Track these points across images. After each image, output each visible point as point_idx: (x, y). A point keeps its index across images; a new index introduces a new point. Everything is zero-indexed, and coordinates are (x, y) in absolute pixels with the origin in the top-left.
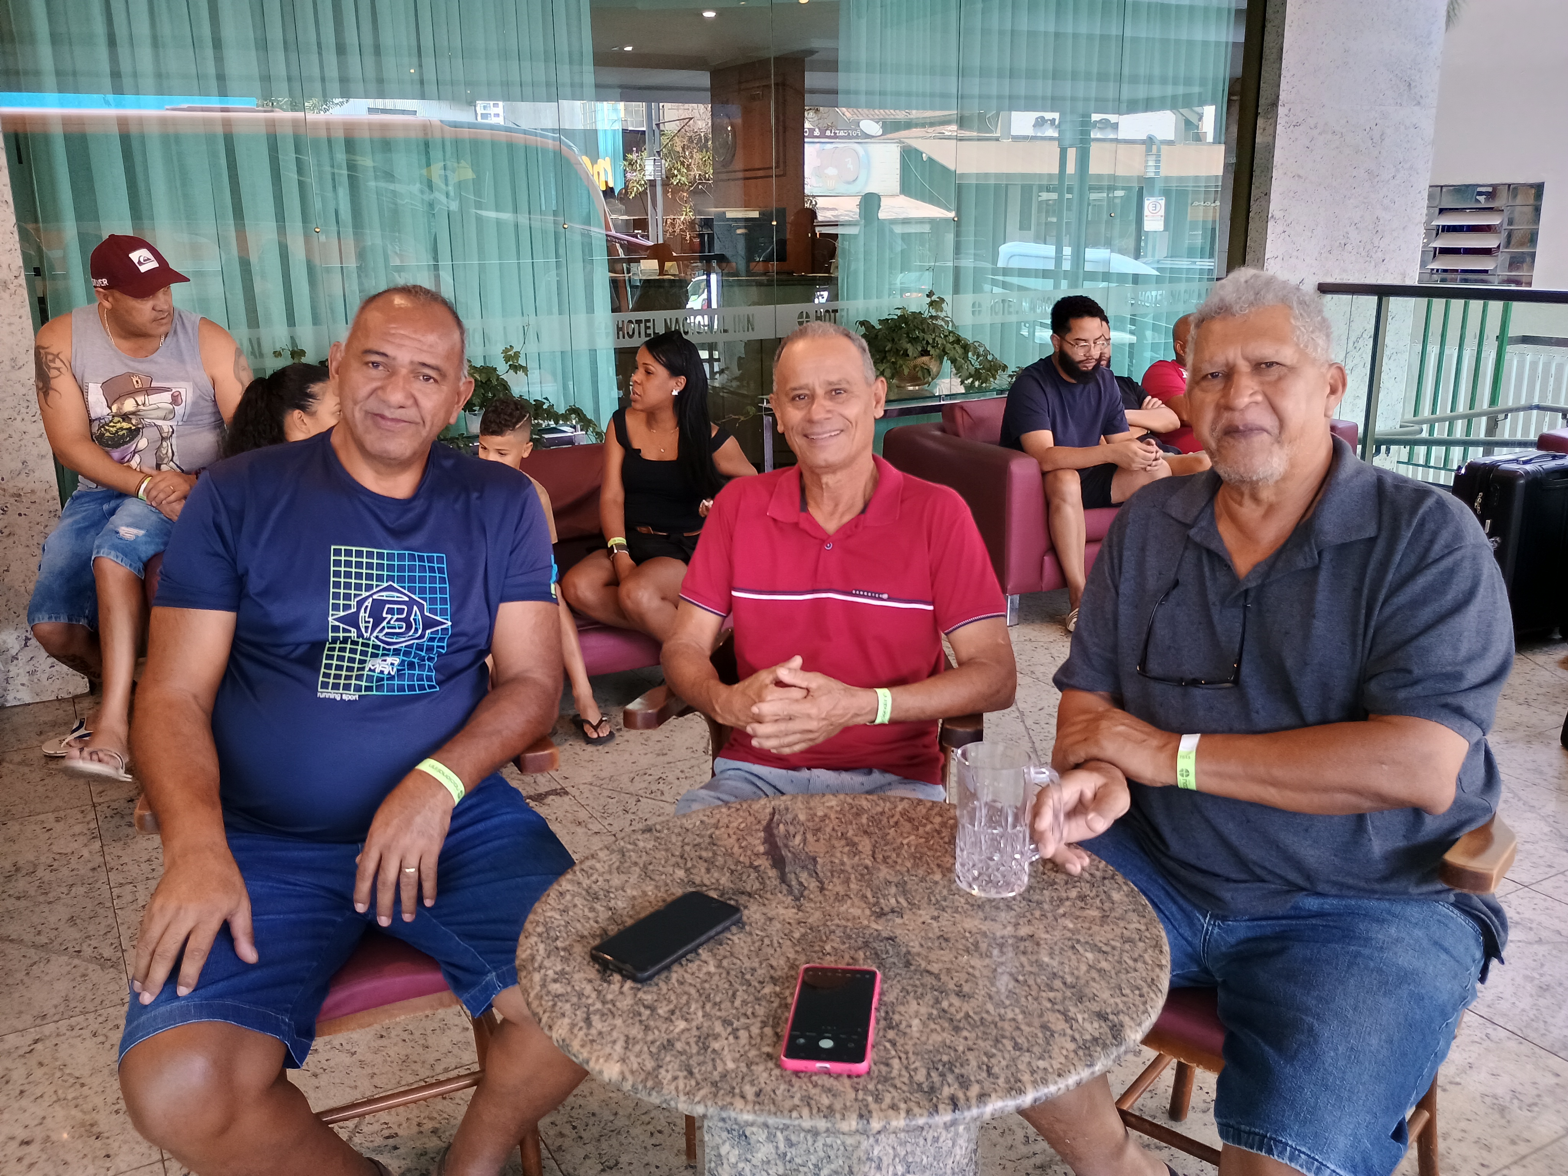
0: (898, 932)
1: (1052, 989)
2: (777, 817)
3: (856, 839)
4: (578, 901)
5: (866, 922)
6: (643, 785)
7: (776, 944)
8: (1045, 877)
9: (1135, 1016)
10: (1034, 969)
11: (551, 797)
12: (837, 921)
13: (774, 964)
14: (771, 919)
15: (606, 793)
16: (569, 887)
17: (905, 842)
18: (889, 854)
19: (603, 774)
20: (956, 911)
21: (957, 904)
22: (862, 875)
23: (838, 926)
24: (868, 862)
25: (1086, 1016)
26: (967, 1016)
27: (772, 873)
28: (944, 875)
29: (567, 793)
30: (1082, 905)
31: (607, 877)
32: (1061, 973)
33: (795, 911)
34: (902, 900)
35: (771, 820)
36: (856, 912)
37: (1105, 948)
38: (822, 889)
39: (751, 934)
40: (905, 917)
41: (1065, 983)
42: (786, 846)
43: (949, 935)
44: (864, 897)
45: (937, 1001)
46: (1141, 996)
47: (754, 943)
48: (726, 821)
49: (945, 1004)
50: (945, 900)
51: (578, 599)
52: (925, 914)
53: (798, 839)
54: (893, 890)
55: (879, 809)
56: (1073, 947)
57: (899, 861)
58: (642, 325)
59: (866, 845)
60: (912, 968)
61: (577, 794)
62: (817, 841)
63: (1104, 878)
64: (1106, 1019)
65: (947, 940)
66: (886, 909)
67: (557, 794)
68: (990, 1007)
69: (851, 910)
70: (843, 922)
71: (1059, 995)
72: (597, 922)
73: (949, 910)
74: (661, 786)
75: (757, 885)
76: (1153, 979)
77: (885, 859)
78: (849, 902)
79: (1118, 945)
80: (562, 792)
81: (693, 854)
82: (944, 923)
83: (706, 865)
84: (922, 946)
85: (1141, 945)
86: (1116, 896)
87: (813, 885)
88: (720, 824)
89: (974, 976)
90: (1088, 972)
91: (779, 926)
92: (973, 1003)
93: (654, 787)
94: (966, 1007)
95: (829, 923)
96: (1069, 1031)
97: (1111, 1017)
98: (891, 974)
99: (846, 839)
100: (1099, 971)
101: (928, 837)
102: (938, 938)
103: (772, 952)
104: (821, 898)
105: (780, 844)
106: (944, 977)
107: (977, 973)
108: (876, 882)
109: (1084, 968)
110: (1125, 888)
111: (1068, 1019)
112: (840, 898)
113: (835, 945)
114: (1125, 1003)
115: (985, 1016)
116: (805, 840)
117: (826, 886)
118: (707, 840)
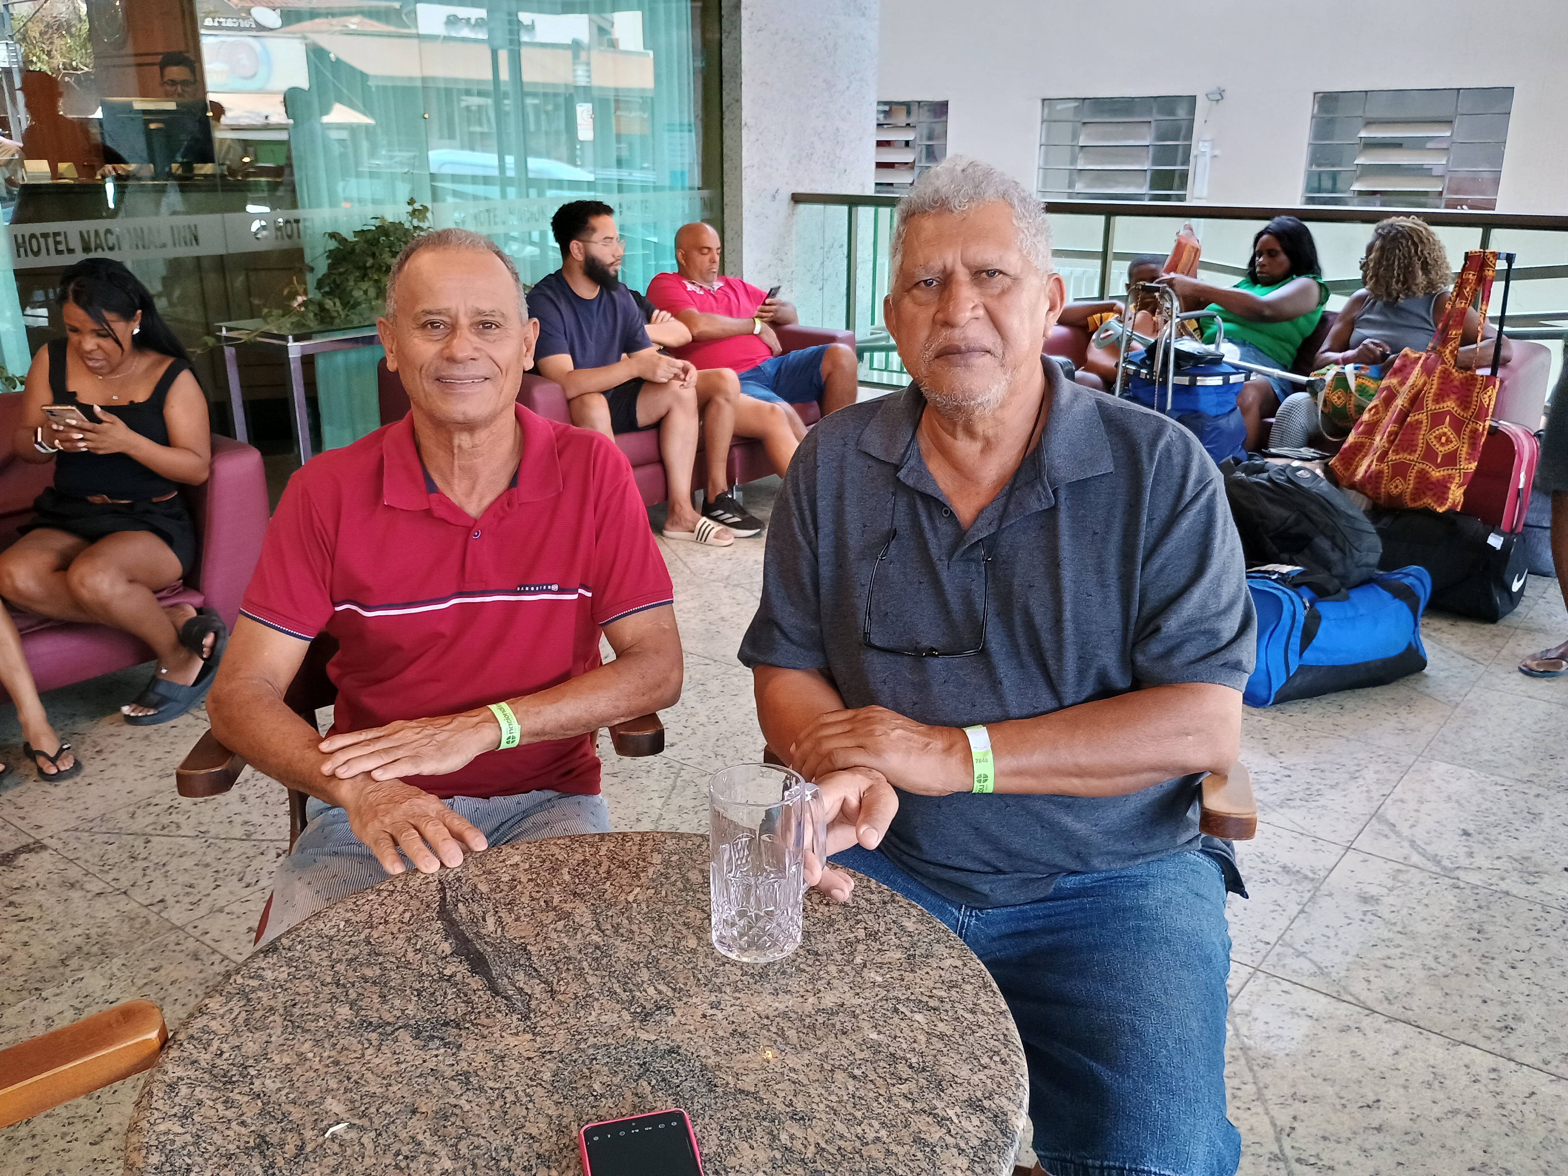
0: (678, 1037)
1: (901, 1080)
2: (449, 893)
3: (567, 907)
4: (201, 1093)
5: (630, 1033)
6: (151, 819)
7: (525, 1100)
8: (818, 915)
9: (1010, 1094)
10: (866, 1054)
11: (23, 856)
12: (591, 1041)
13: (535, 1132)
14: (502, 1058)
15: (100, 838)
16: (180, 1072)
17: (631, 898)
18: (616, 920)
19: (91, 814)
20: (737, 989)
21: (733, 978)
22: (596, 959)
23: (595, 1046)
24: (596, 938)
25: (957, 1109)
26: (820, 1150)
27: (476, 982)
28: (699, 939)
29: (44, 847)
30: (877, 946)
31: (234, 1041)
32: (901, 1054)
33: (529, 1036)
34: (663, 988)
35: (443, 899)
36: (610, 1018)
37: (933, 1003)
38: (553, 993)
39: (481, 1089)
40: (679, 1013)
41: (911, 1066)
42: (477, 934)
43: (744, 1028)
44: (612, 993)
45: (774, 1138)
46: (1004, 1063)
47: (492, 1103)
48: (380, 912)
49: (784, 1137)
50: (716, 975)
51: (16, 591)
52: (701, 1001)
53: (491, 921)
54: (645, 974)
55: (579, 857)
56: (896, 1010)
57: (635, 928)
58: (51, 241)
59: (582, 913)
60: (720, 1090)
61: (60, 846)
62: (517, 919)
63: (885, 903)
64: (983, 1110)
65: (743, 1035)
66: (649, 1006)
67: (30, 851)
68: (840, 1127)
69: (603, 1018)
70: (601, 1040)
71: (912, 1085)
72: (243, 1124)
73: (728, 990)
74: (174, 817)
75: (462, 1008)
76: (1005, 1035)
77: (616, 928)
78: (596, 1005)
79: (943, 994)
80: (38, 847)
81: (352, 976)
82: (730, 1010)
83: (377, 989)
84: (717, 1053)
85: (968, 987)
86: (910, 925)
87: (537, 989)
88: (376, 921)
89: (800, 1083)
90: (928, 1041)
91: (517, 1067)
92: (819, 1126)
93: (165, 820)
94: (813, 1137)
95: (582, 1046)
96: (950, 1140)
97: (986, 1103)
98: (697, 1106)
99: (554, 909)
100: (942, 1036)
101: (655, 885)
102: (732, 1035)
103: (524, 1112)
104: (556, 1008)
105: (471, 936)
106: (767, 1097)
107: (802, 1078)
108: (619, 967)
109: (922, 1038)
110: (914, 912)
111: (941, 1121)
112: (584, 1003)
113: (605, 1079)
114: (992, 1078)
115: (842, 1143)
116: (500, 922)
117: (556, 987)
118: (366, 949)
